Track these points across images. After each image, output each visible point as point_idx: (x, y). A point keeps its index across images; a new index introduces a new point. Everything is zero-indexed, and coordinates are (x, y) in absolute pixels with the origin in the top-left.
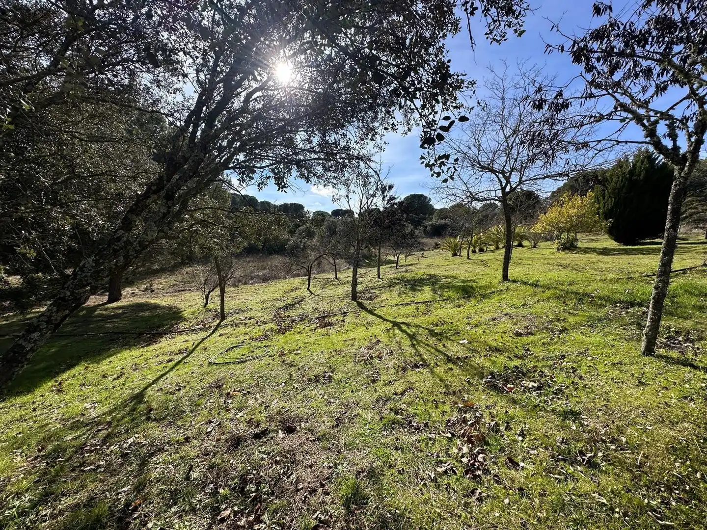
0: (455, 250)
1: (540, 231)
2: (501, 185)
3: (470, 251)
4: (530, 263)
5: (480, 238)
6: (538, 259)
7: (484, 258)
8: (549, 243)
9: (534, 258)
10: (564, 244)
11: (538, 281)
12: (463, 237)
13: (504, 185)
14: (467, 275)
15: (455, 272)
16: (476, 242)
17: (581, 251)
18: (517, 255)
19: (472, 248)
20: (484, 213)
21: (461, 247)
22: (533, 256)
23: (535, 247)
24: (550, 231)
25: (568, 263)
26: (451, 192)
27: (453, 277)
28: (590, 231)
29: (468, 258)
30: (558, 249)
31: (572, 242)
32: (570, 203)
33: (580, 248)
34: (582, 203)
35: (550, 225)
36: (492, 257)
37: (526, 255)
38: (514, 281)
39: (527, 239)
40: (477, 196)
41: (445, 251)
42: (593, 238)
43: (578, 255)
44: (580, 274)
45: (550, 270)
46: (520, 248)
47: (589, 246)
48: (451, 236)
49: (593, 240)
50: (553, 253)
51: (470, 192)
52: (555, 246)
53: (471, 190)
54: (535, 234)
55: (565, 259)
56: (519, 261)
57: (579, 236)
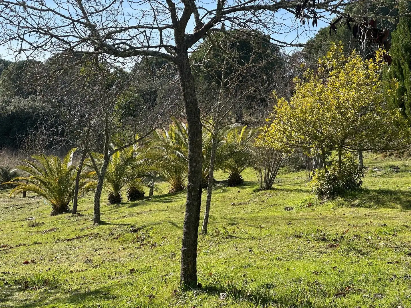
0: (61, 194)
1: (277, 145)
2: (174, 16)
3: (104, 198)
4: (256, 233)
5: (130, 160)
6: (274, 220)
7: (138, 220)
8: (303, 174)
9: (266, 220)
10: (332, 180)
11: (269, 286)
12: (83, 154)
13: (180, 15)
14: (90, 273)
15: (55, 266)
16: (121, 170)
17: (370, 199)
18: (227, 210)
19: (108, 190)
20: (144, 85)
21: (78, 187)
22: (264, 214)
23: (269, 186)
24: (299, 145)
25: (340, 232)
26: (34, 21)
27: (46, 282)
28: (386, 149)
29: (98, 221)
30: (321, 194)
31: (350, 175)
32: (342, 74)
33: (367, 191)
34: (368, 77)
35: (299, 129)
36: (161, 217)
37: (249, 208)
38: (212, 290)
39: (251, 164)
40: (110, 42)
41: (31, 199)
42: (397, 163)
43: (363, 211)
44: (365, 261)
45: (300, 254)
46: (235, 190)
47: (386, 187)
48: (50, 148)
49: (396, 169)
50: (310, 205)
51: (92, 27)
52: (314, 184)
53: (93, 19)
54: (270, 152)
55: (335, 221)
56: (230, 229)
57: (368, 157)
